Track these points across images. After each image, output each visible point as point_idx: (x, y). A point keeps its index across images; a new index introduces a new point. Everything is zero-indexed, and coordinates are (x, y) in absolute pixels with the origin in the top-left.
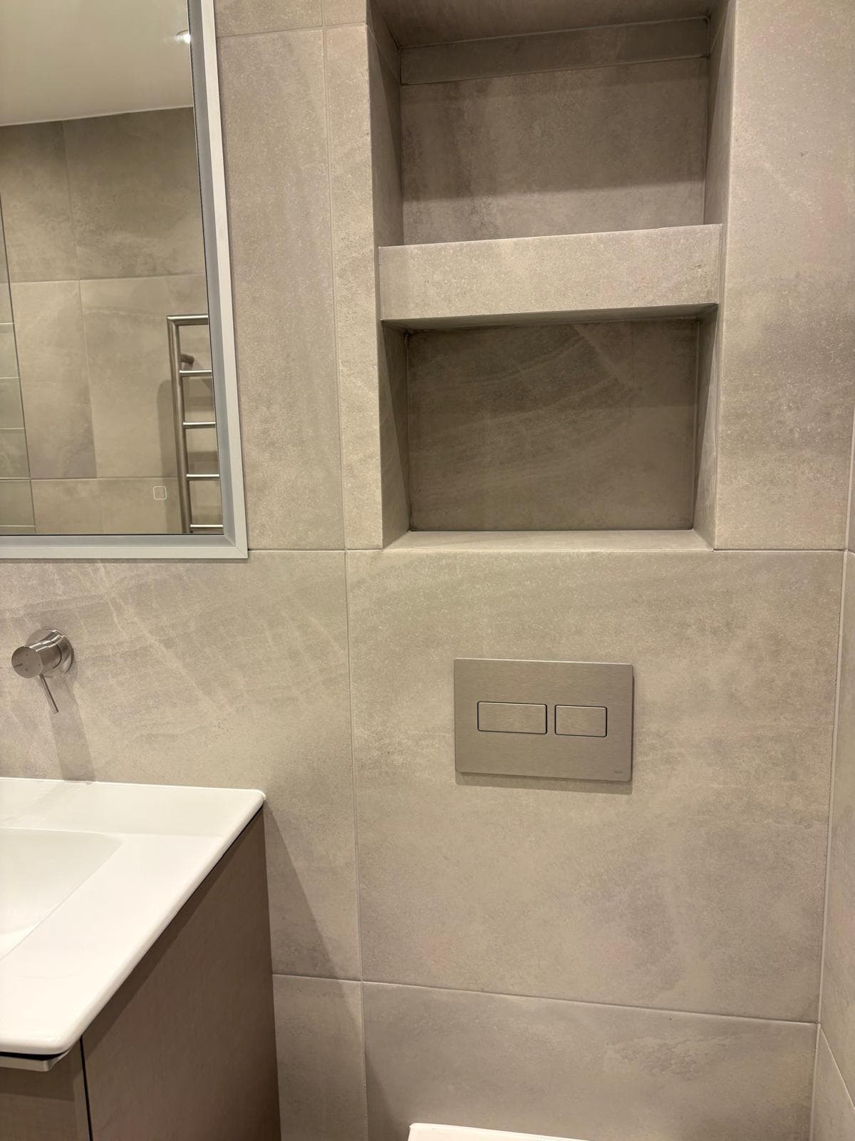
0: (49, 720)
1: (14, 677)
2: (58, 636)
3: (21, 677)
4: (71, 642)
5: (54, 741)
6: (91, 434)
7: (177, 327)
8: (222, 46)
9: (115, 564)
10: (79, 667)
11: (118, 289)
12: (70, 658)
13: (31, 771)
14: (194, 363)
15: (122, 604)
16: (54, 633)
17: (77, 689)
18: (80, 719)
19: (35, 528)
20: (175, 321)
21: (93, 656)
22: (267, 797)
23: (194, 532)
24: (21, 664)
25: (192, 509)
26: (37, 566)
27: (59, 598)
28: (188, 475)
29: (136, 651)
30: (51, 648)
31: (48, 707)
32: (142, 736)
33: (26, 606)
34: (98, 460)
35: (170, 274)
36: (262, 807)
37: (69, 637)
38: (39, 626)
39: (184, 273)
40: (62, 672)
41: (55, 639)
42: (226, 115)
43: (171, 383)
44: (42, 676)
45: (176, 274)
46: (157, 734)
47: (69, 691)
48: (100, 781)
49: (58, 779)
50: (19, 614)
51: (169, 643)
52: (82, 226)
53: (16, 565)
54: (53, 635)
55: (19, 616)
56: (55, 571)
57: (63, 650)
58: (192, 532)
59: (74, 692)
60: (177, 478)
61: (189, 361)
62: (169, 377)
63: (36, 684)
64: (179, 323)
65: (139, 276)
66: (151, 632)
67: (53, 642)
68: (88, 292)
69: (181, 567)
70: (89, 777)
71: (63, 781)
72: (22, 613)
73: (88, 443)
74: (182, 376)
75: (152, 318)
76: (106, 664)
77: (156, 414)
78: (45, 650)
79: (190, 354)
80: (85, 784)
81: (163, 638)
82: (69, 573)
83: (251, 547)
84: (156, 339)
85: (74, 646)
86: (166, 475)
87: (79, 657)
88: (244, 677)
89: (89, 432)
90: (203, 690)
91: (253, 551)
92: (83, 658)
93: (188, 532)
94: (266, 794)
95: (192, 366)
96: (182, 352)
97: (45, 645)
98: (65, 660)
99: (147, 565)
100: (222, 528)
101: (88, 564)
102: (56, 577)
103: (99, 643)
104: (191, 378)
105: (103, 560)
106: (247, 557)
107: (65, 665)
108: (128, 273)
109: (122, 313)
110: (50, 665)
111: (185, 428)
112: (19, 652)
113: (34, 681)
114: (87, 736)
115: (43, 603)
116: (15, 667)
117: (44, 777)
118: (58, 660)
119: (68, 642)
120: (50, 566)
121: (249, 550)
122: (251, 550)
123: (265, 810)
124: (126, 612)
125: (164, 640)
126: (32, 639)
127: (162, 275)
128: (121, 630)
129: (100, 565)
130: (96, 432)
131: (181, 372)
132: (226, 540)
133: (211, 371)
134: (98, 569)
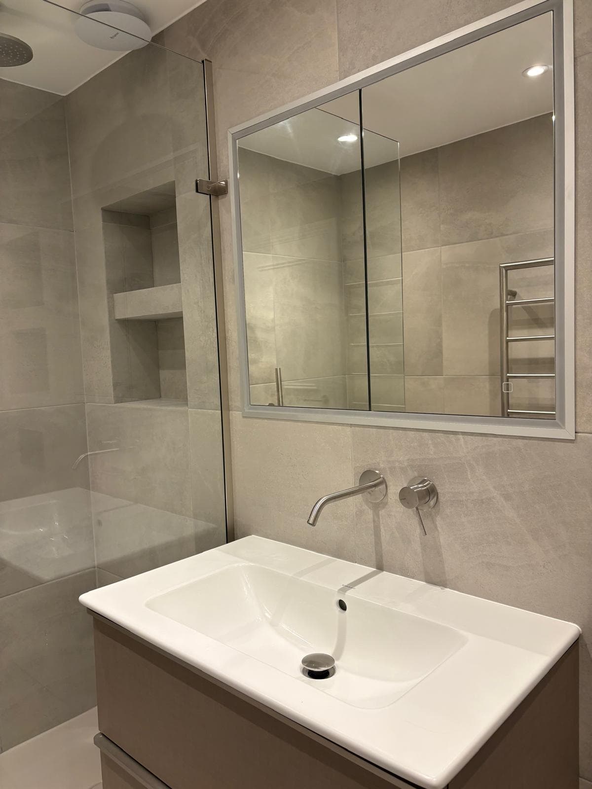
0: (419, 539)
1: (398, 506)
2: (428, 482)
3: (403, 506)
4: (436, 487)
5: (421, 554)
6: (441, 346)
7: (506, 271)
8: (578, 63)
9: (472, 437)
10: (441, 506)
11: (466, 250)
12: (435, 498)
13: (404, 572)
14: (517, 296)
15: (475, 465)
16: (425, 480)
17: (439, 521)
18: (440, 542)
19: (405, 407)
20: (504, 267)
21: (451, 500)
22: (582, 633)
23: (510, 416)
24: (405, 499)
25: (510, 399)
26: (418, 434)
27: (431, 456)
28: (508, 375)
29: (482, 500)
30: (424, 490)
31: (418, 530)
32: (483, 562)
33: (408, 460)
34: (445, 363)
35: (503, 235)
36: (578, 639)
37: (436, 483)
38: (416, 474)
39: (514, 233)
40: (430, 507)
41: (426, 483)
42: (579, 111)
43: (499, 310)
44: (417, 509)
45: (507, 235)
46: (494, 563)
47: (434, 522)
48: (450, 589)
49: (422, 581)
50: (404, 465)
51: (507, 497)
52: (445, 212)
53: (404, 432)
54: (424, 481)
55: (403, 466)
56: (429, 438)
57: (431, 492)
58: (508, 415)
59: (437, 523)
60: (500, 377)
61: (513, 294)
62: (499, 306)
63: (412, 513)
64: (507, 269)
65: (481, 240)
66: (494, 487)
67: (425, 486)
68: (446, 253)
69: (520, 442)
70: (443, 584)
71: (425, 583)
72: (406, 464)
73: (439, 353)
74: (508, 305)
75: (488, 266)
76: (460, 506)
77: (487, 332)
78: (420, 491)
79: (514, 290)
80: (440, 589)
81: (503, 493)
82: (439, 440)
83: (579, 429)
84: (491, 281)
85: (439, 491)
86: (492, 375)
87: (441, 499)
88: (567, 531)
89: (440, 345)
90: (532, 535)
91: (579, 434)
92: (444, 500)
93: (506, 415)
94: (582, 629)
95: (515, 298)
96: (510, 288)
97: (420, 487)
98: (432, 499)
99: (495, 439)
100: (554, 414)
101: (452, 435)
102: (430, 442)
103: (456, 491)
104: (514, 306)
105: (464, 433)
106: (573, 438)
107: (432, 503)
108: (473, 238)
109: (467, 265)
110: (423, 502)
111: (508, 341)
112: (403, 490)
113: (411, 512)
114: (444, 556)
115: (420, 459)
116: (401, 500)
117: (413, 578)
118: (428, 499)
119: (435, 487)
120: (425, 434)
121: (576, 432)
122: (578, 433)
123: (580, 642)
124: (477, 471)
125: (504, 494)
126: (412, 482)
127: (497, 237)
128: (473, 483)
129: (461, 437)
130: (444, 345)
131: (507, 302)
132: (558, 424)
133: (553, 298)
134: (459, 439)
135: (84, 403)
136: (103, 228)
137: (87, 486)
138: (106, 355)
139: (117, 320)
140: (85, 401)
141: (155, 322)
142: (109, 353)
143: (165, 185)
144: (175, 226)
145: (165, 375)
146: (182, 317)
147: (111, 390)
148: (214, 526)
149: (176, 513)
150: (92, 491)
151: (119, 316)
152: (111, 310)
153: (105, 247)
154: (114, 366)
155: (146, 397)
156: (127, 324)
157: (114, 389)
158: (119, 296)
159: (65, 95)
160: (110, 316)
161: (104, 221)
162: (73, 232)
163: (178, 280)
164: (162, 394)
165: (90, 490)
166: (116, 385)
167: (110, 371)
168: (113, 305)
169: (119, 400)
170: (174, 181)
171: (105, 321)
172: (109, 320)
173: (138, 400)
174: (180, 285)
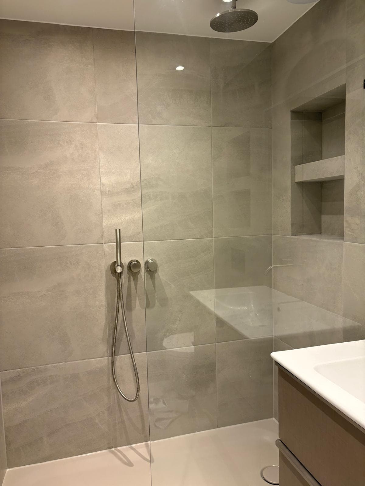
135: (272, 235)
136: (291, 124)
137: (270, 285)
138: (287, 206)
139: (296, 182)
140: (272, 234)
141: (321, 183)
142: (290, 203)
143: (338, 88)
144: (344, 115)
145: (326, 219)
146: (344, 179)
147: (289, 227)
148: (359, 324)
149: (330, 311)
150: (273, 288)
151: (297, 180)
152: (293, 176)
153: (292, 136)
154: (292, 213)
155: (312, 232)
156: (303, 185)
157: (292, 227)
158: (299, 167)
159: (272, 42)
160: (292, 180)
161: (292, 119)
162: (271, 128)
163: (343, 154)
164: (323, 231)
165: (272, 288)
166: (292, 225)
167: (290, 215)
168: (295, 173)
169: (294, 234)
170: (346, 84)
171: (289, 183)
172: (291, 183)
173: (306, 235)
174: (344, 156)
